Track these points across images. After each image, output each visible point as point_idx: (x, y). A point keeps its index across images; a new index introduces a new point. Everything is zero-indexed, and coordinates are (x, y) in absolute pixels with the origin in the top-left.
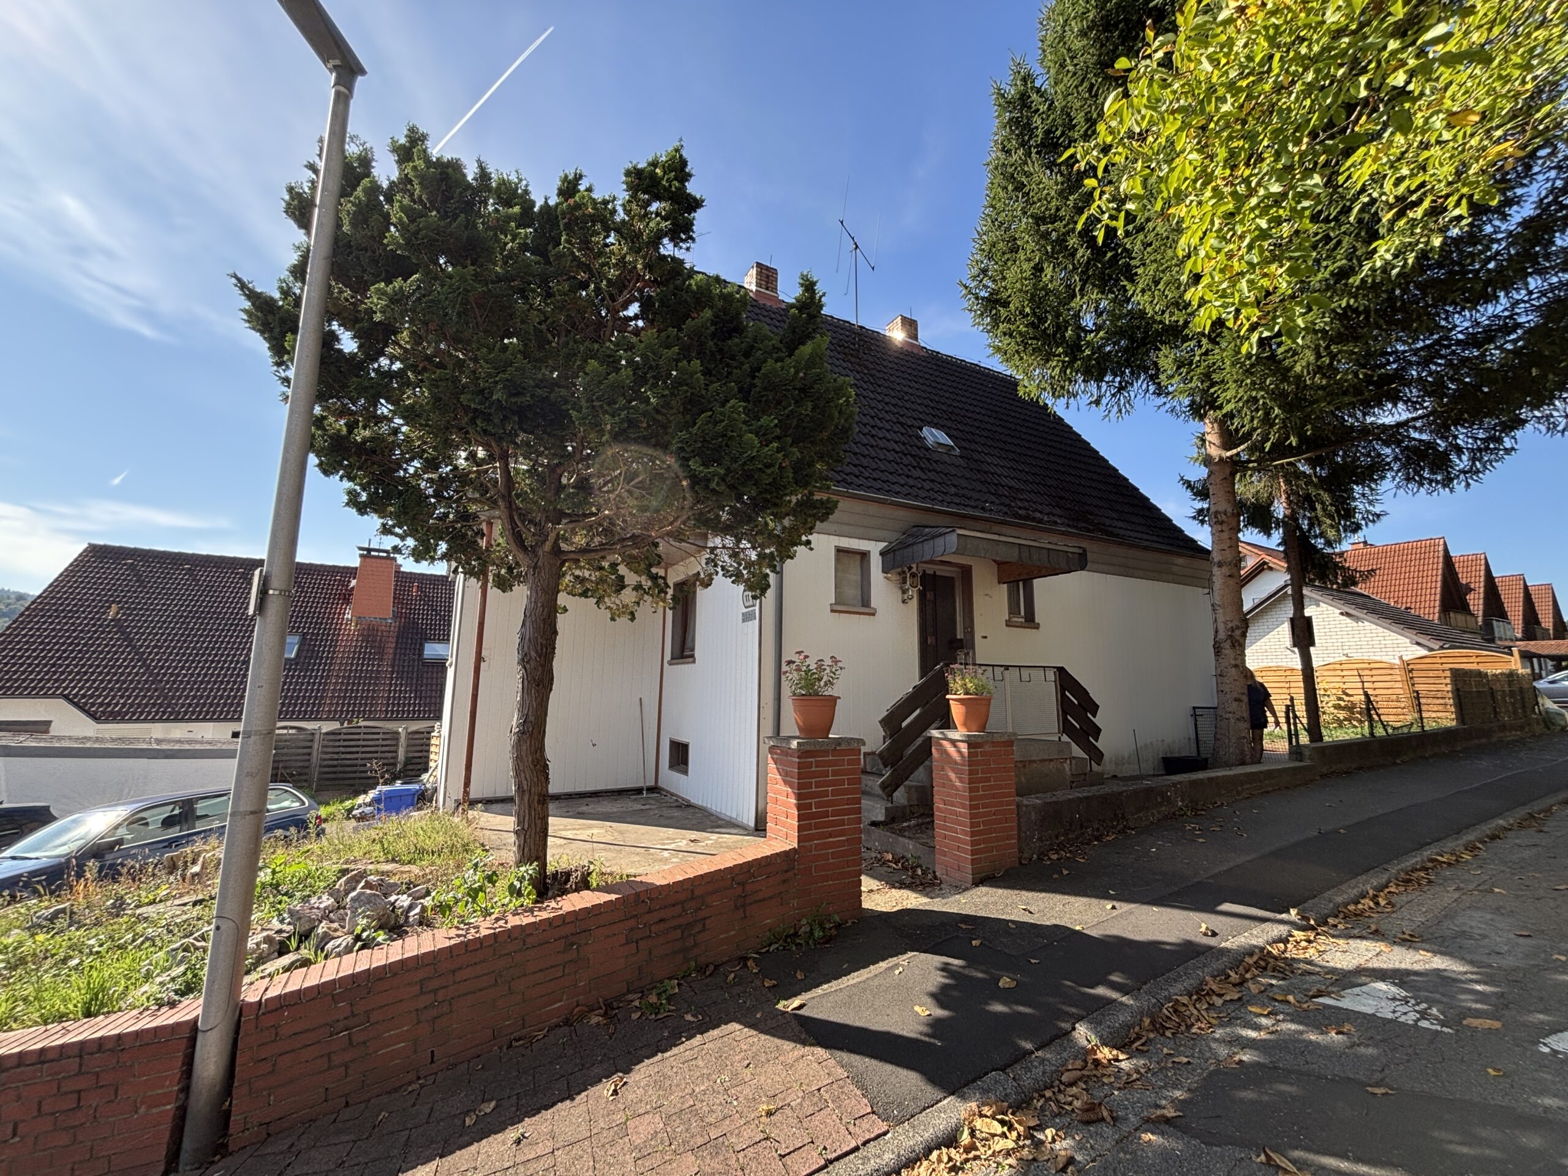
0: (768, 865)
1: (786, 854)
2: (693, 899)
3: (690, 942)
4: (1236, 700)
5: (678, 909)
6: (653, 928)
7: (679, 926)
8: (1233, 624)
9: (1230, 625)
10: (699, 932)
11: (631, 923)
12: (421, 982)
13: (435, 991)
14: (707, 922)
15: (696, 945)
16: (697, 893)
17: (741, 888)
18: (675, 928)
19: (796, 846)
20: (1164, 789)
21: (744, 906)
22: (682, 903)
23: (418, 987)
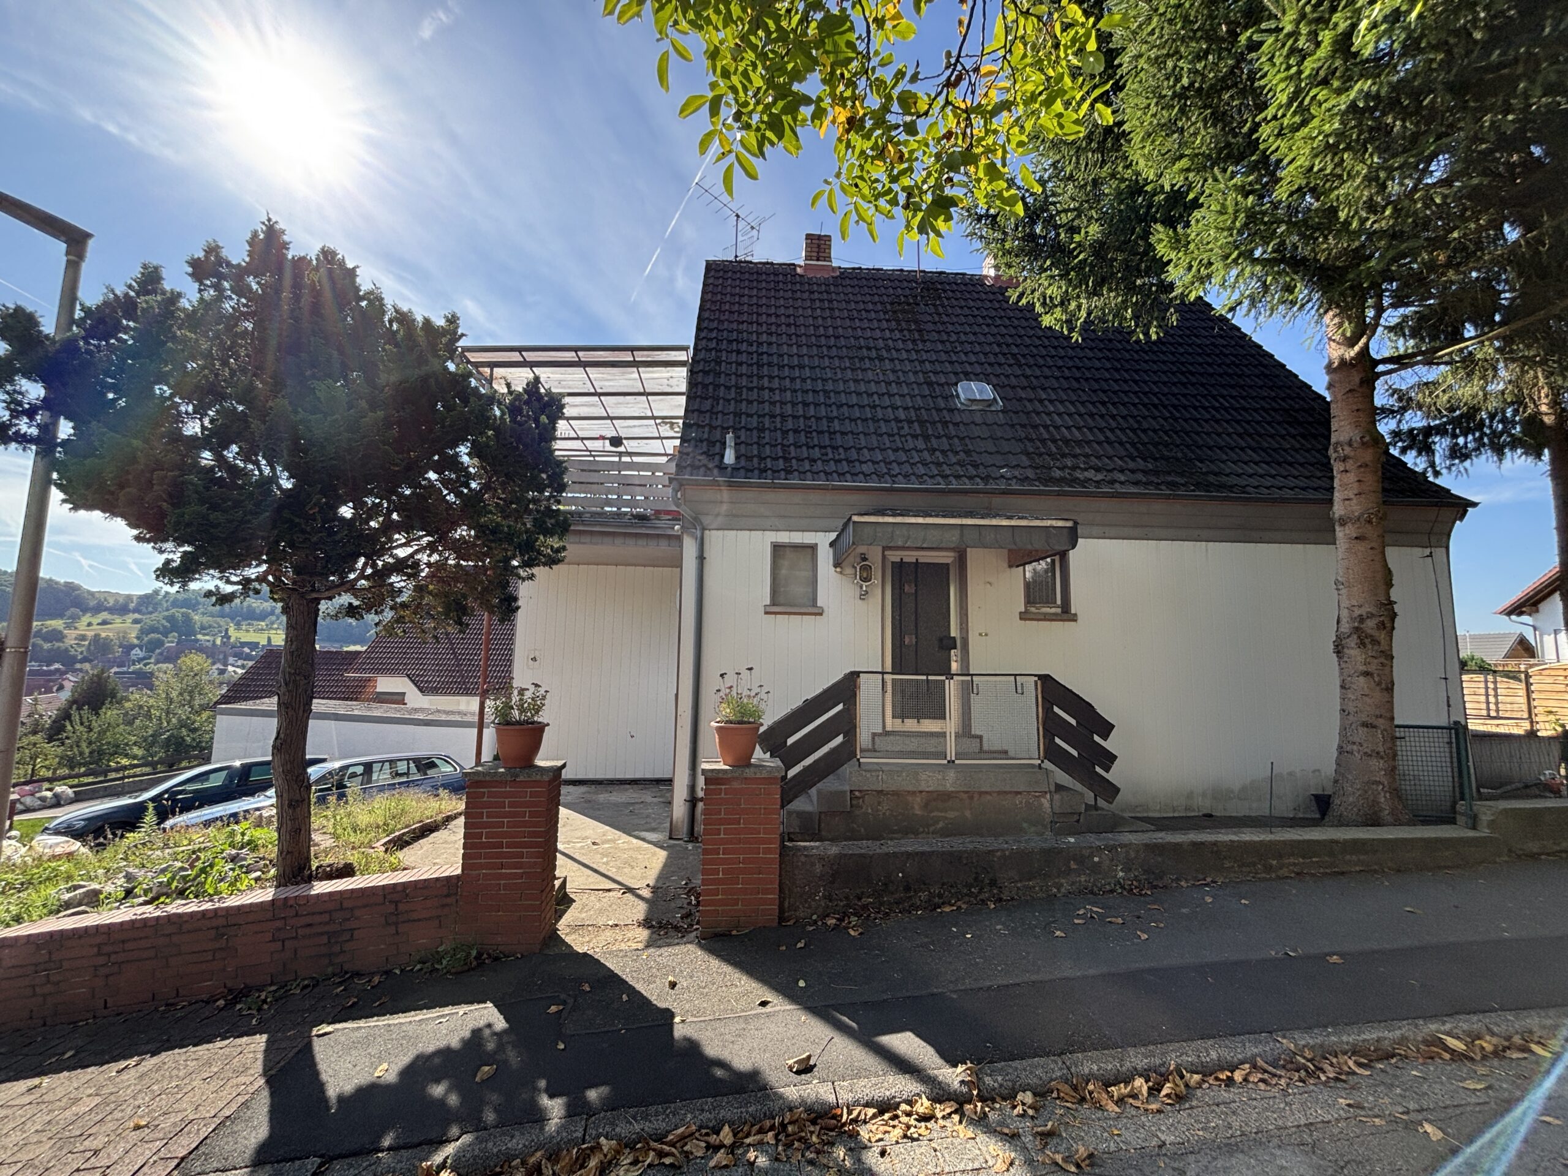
0: (425, 888)
1: (448, 879)
2: (342, 909)
3: (337, 949)
4: (1365, 725)
5: (326, 918)
6: (299, 931)
7: (327, 933)
8: (1363, 611)
9: (1357, 612)
10: (347, 941)
11: (279, 924)
12: (99, 946)
13: (109, 955)
14: (356, 932)
15: (342, 952)
16: (345, 905)
17: (393, 906)
18: (322, 934)
19: (459, 871)
20: (1086, 853)
21: (396, 924)
22: (330, 912)
23: (96, 949)
